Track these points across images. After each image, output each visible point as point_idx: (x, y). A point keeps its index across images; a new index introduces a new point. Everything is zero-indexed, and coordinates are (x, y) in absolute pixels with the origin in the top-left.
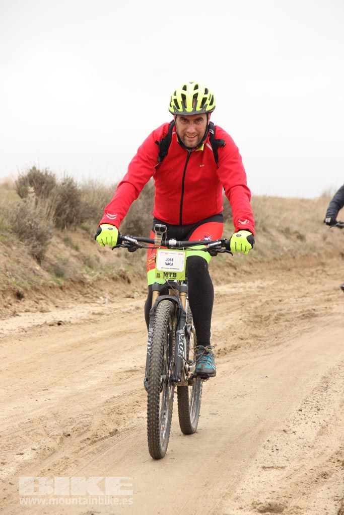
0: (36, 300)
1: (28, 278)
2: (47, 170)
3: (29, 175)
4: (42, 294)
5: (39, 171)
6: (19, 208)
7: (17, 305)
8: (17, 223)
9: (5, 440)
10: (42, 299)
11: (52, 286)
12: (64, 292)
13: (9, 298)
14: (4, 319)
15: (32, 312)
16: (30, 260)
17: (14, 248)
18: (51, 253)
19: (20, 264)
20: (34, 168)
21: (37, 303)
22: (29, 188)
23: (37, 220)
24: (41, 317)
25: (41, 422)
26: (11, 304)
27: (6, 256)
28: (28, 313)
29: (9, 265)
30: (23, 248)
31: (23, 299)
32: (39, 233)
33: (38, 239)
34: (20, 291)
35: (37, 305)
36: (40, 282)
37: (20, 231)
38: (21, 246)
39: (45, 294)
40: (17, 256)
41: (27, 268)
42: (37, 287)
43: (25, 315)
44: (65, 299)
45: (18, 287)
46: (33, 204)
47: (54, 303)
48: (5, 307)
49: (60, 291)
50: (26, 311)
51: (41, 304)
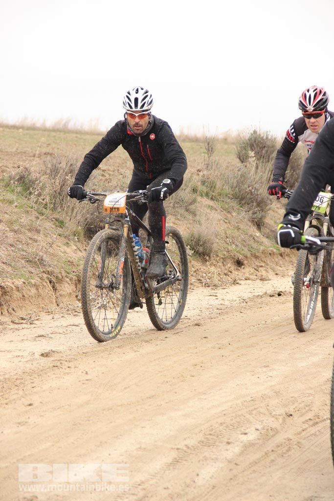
0: (256, 267)
1: (248, 245)
2: (268, 133)
3: (250, 139)
4: (262, 261)
5: (260, 135)
6: (240, 173)
7: (237, 273)
8: (237, 189)
9: (229, 419)
10: (262, 266)
11: (272, 253)
12: (284, 258)
13: (229, 265)
14: (225, 287)
15: (252, 280)
16: (250, 227)
17: (234, 214)
18: (271, 219)
19: (240, 231)
20: (255, 132)
21: (257, 270)
22: (250, 152)
23: (257, 186)
24: (260, 285)
25: (263, 401)
26: (231, 272)
27: (226, 223)
28: (248, 281)
29: (229, 232)
30: (243, 214)
31: (243, 267)
32: (259, 199)
33: (258, 205)
34: (240, 258)
35: (257, 272)
36: (260, 248)
37: (240, 197)
38: (241, 213)
39: (265, 261)
40: (237, 223)
41: (247, 234)
42: (257, 254)
43: (245, 284)
44: (285, 266)
45: (238, 254)
46: (254, 169)
47: (273, 270)
48: (226, 274)
49: (280, 257)
50: (246, 279)
51: (261, 272)
